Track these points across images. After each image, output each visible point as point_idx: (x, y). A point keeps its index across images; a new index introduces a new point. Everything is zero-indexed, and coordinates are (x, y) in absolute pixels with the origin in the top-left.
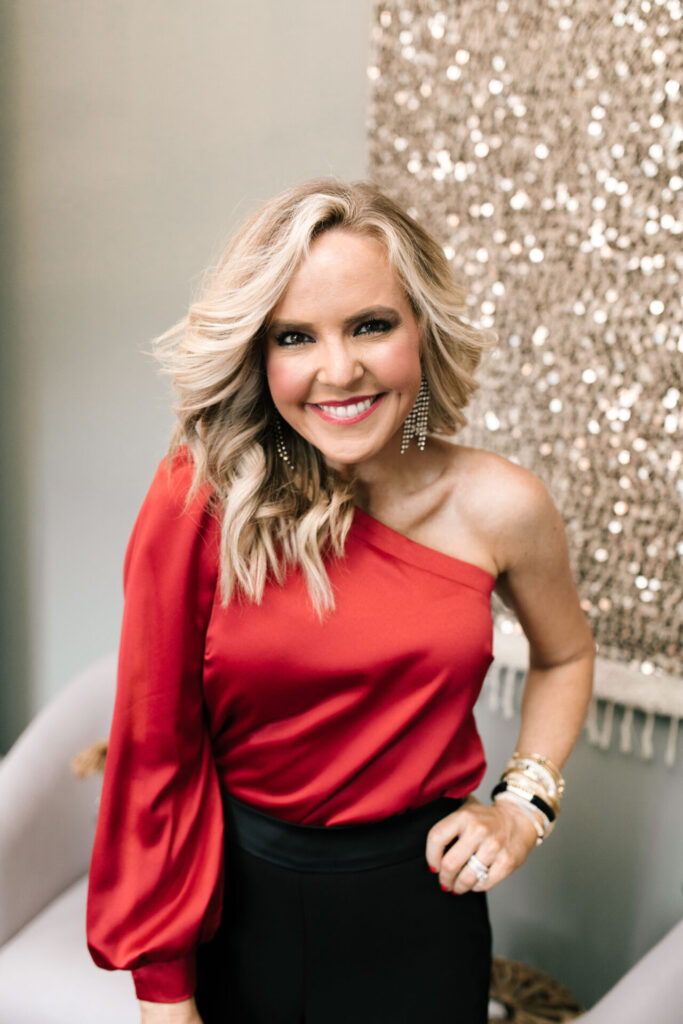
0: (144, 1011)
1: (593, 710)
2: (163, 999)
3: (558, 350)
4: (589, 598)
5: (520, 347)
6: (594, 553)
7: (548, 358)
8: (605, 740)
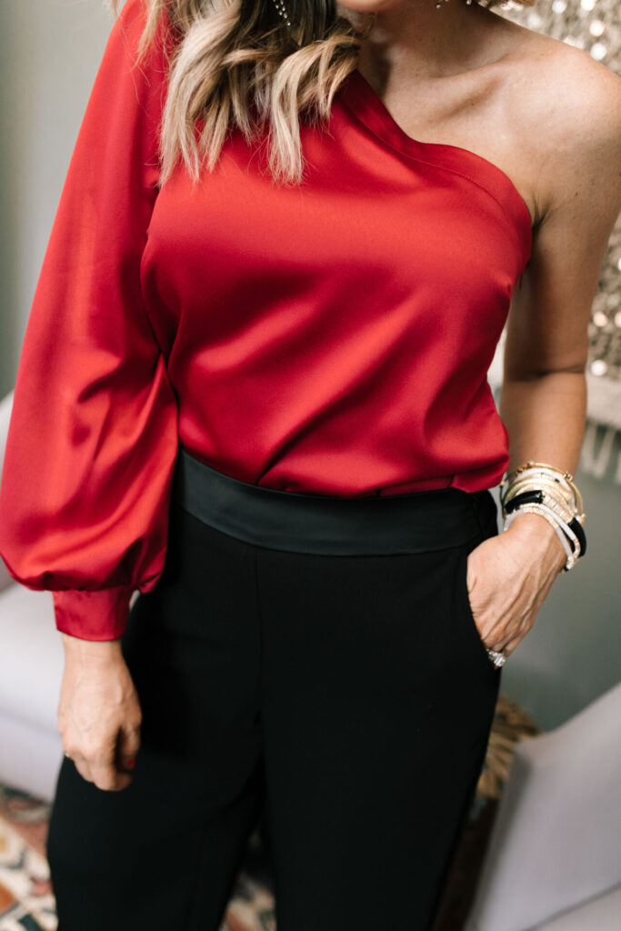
0: (66, 646)
1: (591, 436)
2: (79, 633)
3: (609, 16)
4: (604, 312)
5: (564, 13)
6: (617, 262)
7: (597, 28)
8: (599, 469)
